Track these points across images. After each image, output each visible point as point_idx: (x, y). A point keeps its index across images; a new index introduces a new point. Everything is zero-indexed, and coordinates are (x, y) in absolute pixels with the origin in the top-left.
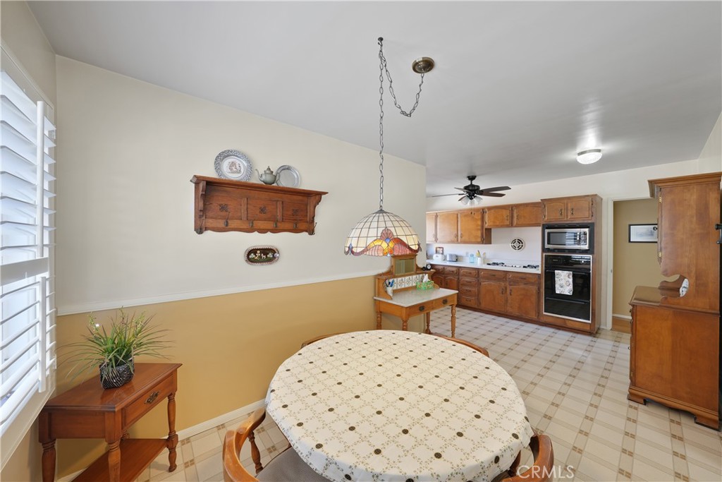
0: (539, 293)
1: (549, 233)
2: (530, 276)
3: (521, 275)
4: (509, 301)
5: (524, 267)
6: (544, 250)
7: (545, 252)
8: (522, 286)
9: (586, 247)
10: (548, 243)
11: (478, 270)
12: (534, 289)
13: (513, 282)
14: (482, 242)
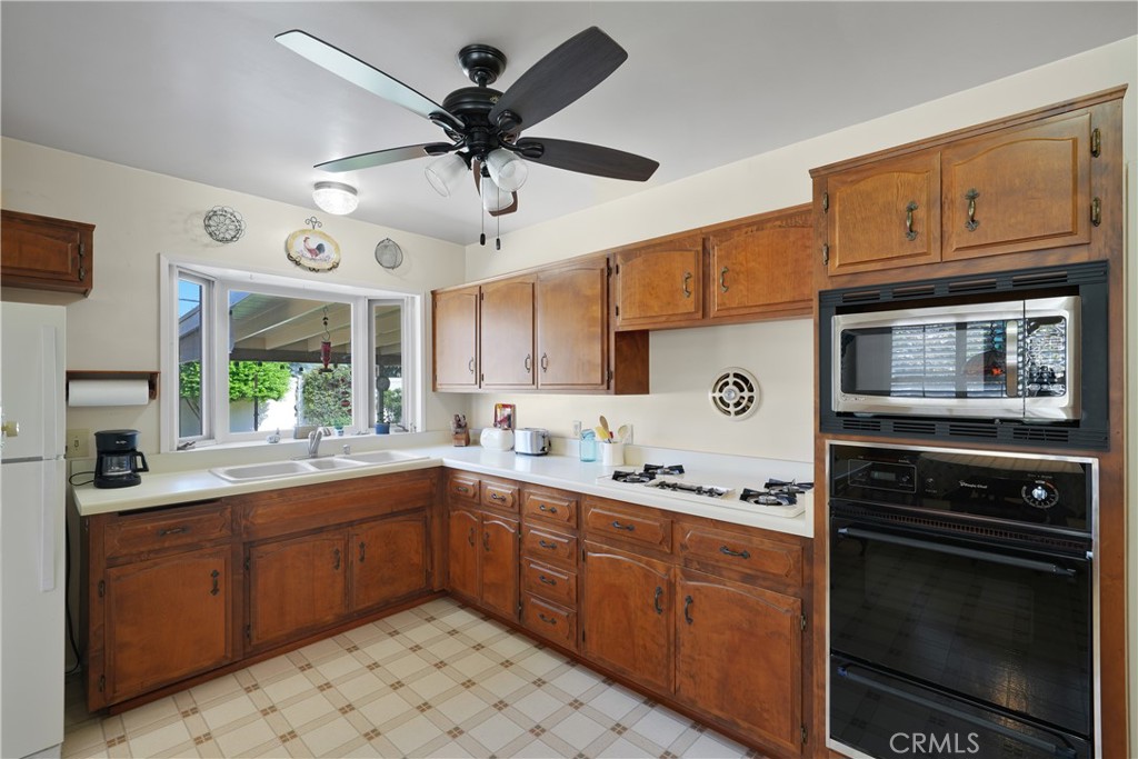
0: (806, 631)
1: (849, 338)
2: (767, 545)
3: (727, 537)
4: (685, 650)
5: (746, 496)
6: (828, 420)
7: (836, 433)
8: (732, 588)
9: (1056, 408)
10: (850, 387)
11: (578, 499)
12: (783, 606)
13: (699, 563)
14: (605, 386)
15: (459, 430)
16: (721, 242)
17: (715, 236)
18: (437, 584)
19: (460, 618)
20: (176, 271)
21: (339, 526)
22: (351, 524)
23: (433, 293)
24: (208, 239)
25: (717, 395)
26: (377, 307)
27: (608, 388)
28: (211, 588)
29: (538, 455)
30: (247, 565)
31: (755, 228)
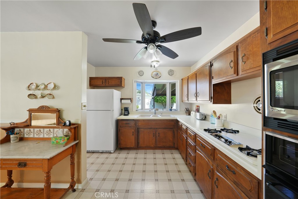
4: (216, 196)
13: (221, 168)
14: (210, 101)
15: (187, 111)
16: (243, 44)
17: (241, 43)
18: (176, 146)
19: (177, 156)
20: (136, 82)
21: (154, 128)
22: (157, 128)
23: (182, 79)
24: (139, 76)
25: (255, 105)
26: (171, 84)
27: (211, 102)
28: (132, 134)
29: (201, 120)
30: (138, 132)
31: (256, 33)
